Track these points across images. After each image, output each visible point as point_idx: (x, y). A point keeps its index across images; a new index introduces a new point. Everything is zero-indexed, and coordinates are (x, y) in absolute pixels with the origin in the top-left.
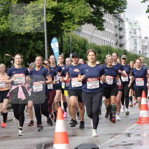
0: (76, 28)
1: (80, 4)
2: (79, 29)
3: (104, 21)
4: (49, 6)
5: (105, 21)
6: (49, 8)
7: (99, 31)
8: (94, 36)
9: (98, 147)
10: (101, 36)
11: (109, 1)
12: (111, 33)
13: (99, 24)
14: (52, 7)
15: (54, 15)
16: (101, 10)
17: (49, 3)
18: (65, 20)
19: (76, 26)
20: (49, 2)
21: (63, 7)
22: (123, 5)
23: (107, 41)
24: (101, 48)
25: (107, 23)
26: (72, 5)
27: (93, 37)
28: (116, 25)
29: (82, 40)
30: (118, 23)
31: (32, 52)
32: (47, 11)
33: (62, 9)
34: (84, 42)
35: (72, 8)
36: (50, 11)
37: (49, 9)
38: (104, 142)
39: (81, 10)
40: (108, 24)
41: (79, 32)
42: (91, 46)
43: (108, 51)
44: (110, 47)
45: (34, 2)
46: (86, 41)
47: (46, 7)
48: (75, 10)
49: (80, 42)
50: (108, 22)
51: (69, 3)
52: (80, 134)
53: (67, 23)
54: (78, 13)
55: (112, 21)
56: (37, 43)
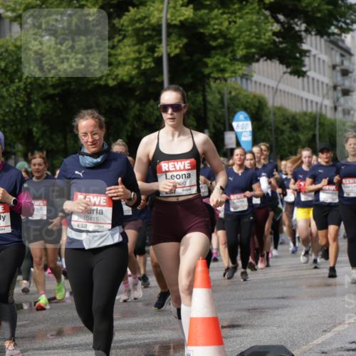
0: (240, 72)
1: (247, 13)
2: (245, 73)
3: (305, 53)
4: (173, 18)
5: (308, 54)
6: (174, 22)
7: (294, 78)
8: (281, 91)
9: (294, 353)
10: (298, 88)
11: (316, 5)
12: (323, 83)
13: (293, 61)
14: (181, 21)
15: (185, 41)
16: (297, 28)
17: (174, 11)
18: (213, 52)
19: (240, 67)
20: (174, 8)
21: (206, 20)
22: (352, 14)
23: (312, 102)
24: (297, 117)
25: (312, 58)
26: (229, 15)
27: (278, 92)
28: (334, 63)
29: (252, 99)
30: (338, 59)
31: (134, 128)
32: (171, 30)
33: (204, 24)
34: (257, 104)
35: (230, 23)
36: (176, 30)
37: (175, 26)
38: (307, 342)
39: (249, 27)
40: (315, 60)
41: (247, 79)
42: (274, 114)
43: (315, 126)
44: (321, 115)
45: (138, 8)
46: (262, 101)
47: (167, 20)
48: (238, 28)
49: (248, 105)
50: (315, 56)
51: (221, 11)
52: (249, 323)
53: (218, 59)
54: (244, 34)
55: (326, 54)
56: (148, 106)
